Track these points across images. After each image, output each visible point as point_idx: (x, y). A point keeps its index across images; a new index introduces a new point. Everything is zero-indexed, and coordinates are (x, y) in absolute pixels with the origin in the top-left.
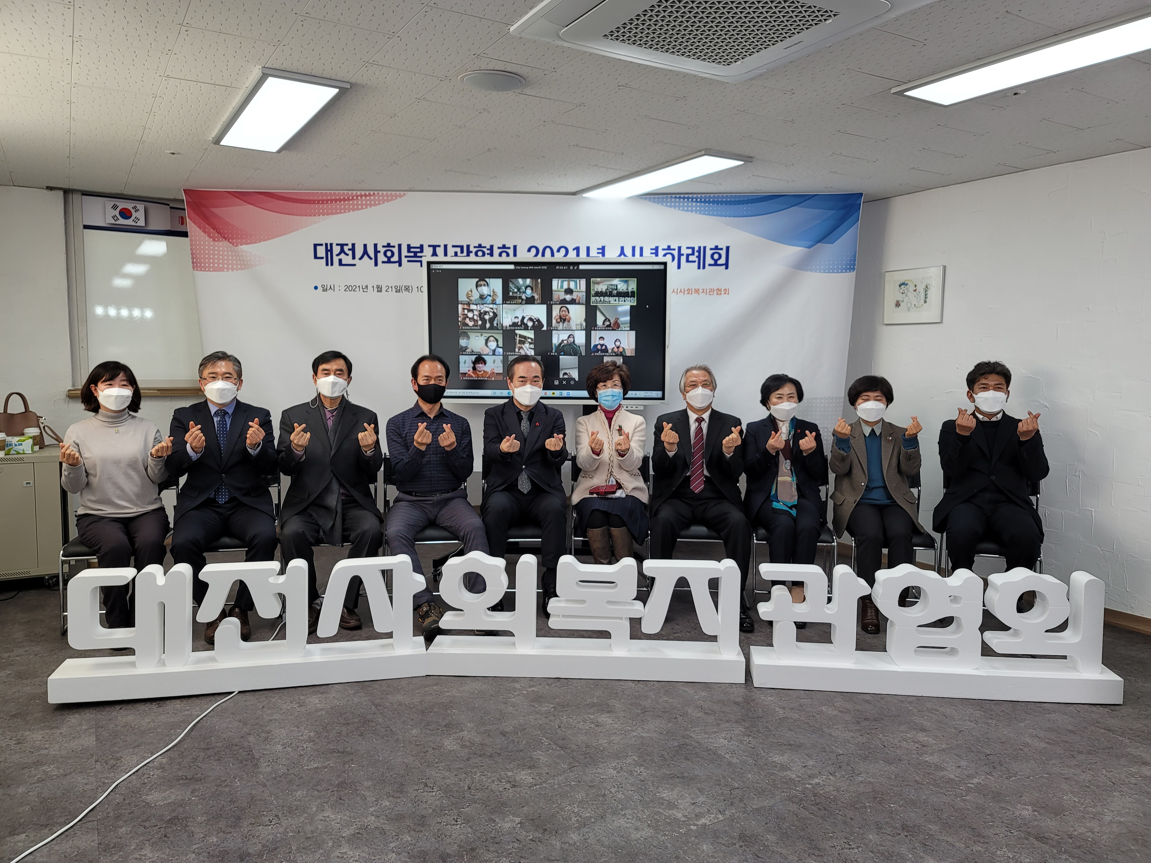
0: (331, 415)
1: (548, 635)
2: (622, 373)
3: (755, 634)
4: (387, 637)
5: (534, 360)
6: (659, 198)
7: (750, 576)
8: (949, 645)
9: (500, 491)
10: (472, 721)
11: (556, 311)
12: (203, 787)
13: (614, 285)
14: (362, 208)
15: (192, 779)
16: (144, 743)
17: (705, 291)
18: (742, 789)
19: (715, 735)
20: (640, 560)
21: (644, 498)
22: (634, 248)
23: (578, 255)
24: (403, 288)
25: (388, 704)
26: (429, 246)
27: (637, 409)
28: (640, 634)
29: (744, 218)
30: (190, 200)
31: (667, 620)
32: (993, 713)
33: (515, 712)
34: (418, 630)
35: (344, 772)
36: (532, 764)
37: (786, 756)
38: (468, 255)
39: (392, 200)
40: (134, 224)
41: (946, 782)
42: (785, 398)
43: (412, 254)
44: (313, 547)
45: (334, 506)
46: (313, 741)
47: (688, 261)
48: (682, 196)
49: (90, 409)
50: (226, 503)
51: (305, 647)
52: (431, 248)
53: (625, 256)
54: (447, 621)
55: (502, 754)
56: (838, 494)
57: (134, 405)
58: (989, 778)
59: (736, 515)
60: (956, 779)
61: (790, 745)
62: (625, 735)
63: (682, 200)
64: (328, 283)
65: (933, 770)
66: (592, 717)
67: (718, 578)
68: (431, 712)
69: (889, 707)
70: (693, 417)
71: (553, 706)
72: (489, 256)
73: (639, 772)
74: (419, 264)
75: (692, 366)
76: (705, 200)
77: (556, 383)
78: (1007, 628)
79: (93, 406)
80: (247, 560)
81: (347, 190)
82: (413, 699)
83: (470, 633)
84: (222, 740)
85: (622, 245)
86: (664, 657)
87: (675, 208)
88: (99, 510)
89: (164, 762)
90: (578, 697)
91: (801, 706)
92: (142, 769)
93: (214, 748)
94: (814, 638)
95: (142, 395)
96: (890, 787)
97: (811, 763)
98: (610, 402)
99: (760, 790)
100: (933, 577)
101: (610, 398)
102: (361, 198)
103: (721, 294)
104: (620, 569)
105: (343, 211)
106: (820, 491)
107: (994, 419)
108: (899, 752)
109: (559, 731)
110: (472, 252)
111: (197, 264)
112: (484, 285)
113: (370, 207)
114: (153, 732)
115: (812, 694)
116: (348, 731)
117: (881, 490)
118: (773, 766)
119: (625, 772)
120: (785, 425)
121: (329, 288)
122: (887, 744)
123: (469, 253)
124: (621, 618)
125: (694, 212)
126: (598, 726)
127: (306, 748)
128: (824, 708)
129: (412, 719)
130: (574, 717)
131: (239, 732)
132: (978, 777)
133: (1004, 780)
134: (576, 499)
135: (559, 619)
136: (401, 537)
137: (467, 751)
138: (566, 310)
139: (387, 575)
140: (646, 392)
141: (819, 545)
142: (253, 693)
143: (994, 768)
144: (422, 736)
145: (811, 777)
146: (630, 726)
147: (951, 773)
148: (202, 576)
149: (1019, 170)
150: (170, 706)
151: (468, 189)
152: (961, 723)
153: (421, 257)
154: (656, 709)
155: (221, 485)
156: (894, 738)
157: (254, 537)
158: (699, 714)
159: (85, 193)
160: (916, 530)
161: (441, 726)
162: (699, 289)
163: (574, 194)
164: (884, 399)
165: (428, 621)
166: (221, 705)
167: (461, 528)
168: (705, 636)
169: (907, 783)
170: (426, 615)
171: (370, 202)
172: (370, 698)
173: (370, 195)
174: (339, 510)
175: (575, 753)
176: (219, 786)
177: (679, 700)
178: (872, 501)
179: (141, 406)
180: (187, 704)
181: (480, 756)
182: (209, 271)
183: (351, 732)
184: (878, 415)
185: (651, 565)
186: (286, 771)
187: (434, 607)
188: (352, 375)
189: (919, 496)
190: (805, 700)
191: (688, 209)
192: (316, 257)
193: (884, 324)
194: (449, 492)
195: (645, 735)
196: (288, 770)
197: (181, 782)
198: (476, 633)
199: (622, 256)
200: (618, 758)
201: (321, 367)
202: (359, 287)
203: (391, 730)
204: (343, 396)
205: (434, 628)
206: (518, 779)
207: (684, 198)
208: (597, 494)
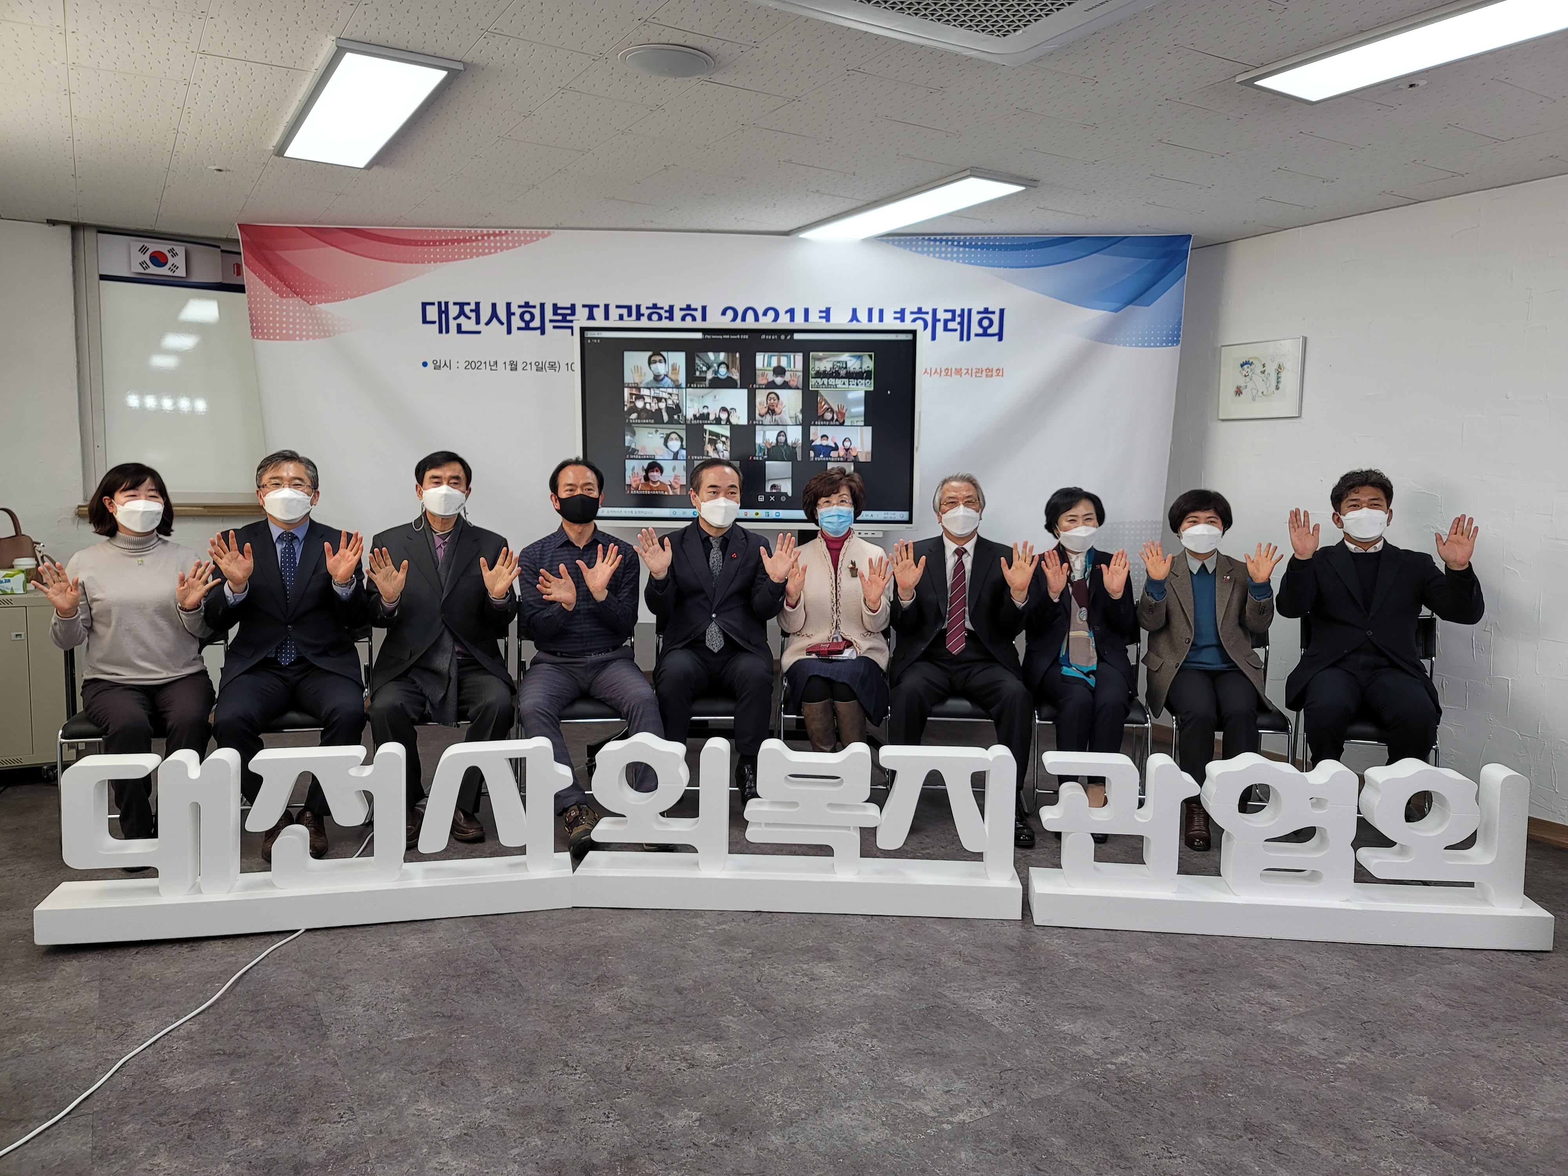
0: (442, 542)
1: (747, 851)
2: (853, 484)
3: (1037, 851)
4: (519, 852)
5: (729, 464)
6: (905, 241)
7: (1029, 770)
8: (1309, 868)
9: (681, 649)
10: (635, 973)
11: (761, 396)
12: (248, 1066)
13: (842, 362)
14: (490, 253)
15: (232, 1054)
16: (168, 1002)
17: (970, 372)
18: (1016, 1071)
19: (979, 993)
20: (875, 745)
21: (882, 660)
22: (870, 311)
23: (792, 319)
24: (547, 365)
25: (516, 948)
26: (584, 306)
27: (873, 536)
28: (875, 849)
29: (1026, 269)
30: (248, 239)
31: (913, 830)
32: (1371, 962)
33: (697, 959)
34: (562, 842)
35: (450, 1045)
36: (718, 1034)
37: (1079, 1024)
38: (638, 319)
39: (532, 241)
40: (171, 274)
41: (1306, 1061)
42: (1080, 520)
43: (560, 318)
44: (416, 727)
45: (446, 670)
46: (408, 1000)
47: (946, 329)
48: (938, 238)
49: (103, 532)
50: (291, 664)
51: (401, 866)
52: (587, 310)
53: (858, 321)
54: (603, 831)
55: (676, 1019)
56: (1153, 656)
57: (165, 527)
58: (1367, 1056)
59: (1012, 684)
60: (1321, 1057)
61: (1085, 1007)
62: (852, 993)
63: (938, 243)
64: (443, 358)
65: (1288, 1044)
66: (805, 966)
67: (985, 772)
68: (578, 959)
69: (1224, 954)
70: (950, 547)
71: (750, 950)
72: (667, 320)
73: (870, 1045)
74: (570, 331)
75: (951, 475)
76: (971, 244)
77: (761, 499)
78: (1390, 844)
79: (108, 527)
80: (323, 744)
81: (468, 227)
82: (553, 941)
83: (636, 847)
84: (278, 998)
85: (855, 307)
86: (908, 882)
87: (928, 255)
88: (113, 674)
89: (193, 1030)
90: (786, 938)
91: (1100, 951)
92: (162, 1039)
93: (265, 1010)
94: (1120, 857)
95: (175, 513)
96: (1226, 1068)
97: (1115, 1033)
98: (836, 524)
99: (1042, 1072)
100: (1288, 772)
101: (835, 519)
102: (489, 238)
103: (992, 376)
104: (847, 758)
105: (462, 257)
106: (1127, 651)
107: (1371, 550)
108: (1239, 1018)
109: (758, 987)
110: (643, 315)
111: (258, 330)
112: (660, 361)
113: (502, 251)
114: (181, 987)
115: (1116, 936)
116: (459, 986)
117: (1214, 649)
118: (1061, 1038)
119: (850, 1045)
120: (1079, 559)
121: (442, 365)
122: (1223, 1007)
123: (639, 316)
124: (848, 828)
125: (955, 261)
126: (814, 980)
127: (398, 1010)
128: (1133, 956)
129: (551, 970)
130: (781, 967)
131: (303, 988)
132: (1351, 1055)
133: (1388, 1059)
134: (788, 660)
135: (761, 829)
136: (540, 713)
137: (626, 1015)
138: (776, 398)
139: (518, 765)
140: (886, 512)
141: (1127, 727)
142: (325, 932)
143: (1374, 1041)
144: (564, 993)
145: (1115, 1053)
146: (858, 981)
147: (1313, 1048)
148: (253, 766)
149: (1411, 201)
150: (207, 949)
151: (639, 226)
152: (1326, 977)
153: (571, 321)
154: (896, 956)
155: (286, 640)
156: (1231, 998)
157: (333, 711)
158: (957, 964)
159: (103, 230)
160: (1262, 706)
161: (591, 979)
162: (961, 369)
163: (787, 233)
164: (1219, 522)
165: (577, 831)
166: (280, 948)
167: (624, 701)
168: (967, 854)
169: (1250, 1063)
170: (575, 822)
171: (502, 244)
172: (492, 939)
173: (500, 234)
174: (454, 675)
175: (780, 1019)
176: (271, 1064)
177: (929, 943)
178: (1201, 665)
179: (174, 527)
180: (231, 947)
181: (645, 1022)
182: (275, 339)
183: (462, 988)
184: (1212, 544)
185: (890, 754)
186: (366, 1044)
187: (587, 811)
188: (471, 485)
189: (1266, 659)
190: (1106, 944)
191: (946, 256)
192: (425, 321)
193: (1219, 419)
194: (608, 651)
195: (880, 993)
196: (370, 1042)
197: (217, 1058)
198: (645, 847)
199: (855, 322)
200: (842, 1026)
201: (429, 474)
202: (485, 363)
203: (520, 985)
204: (459, 514)
205: (585, 841)
206: (697, 1055)
207: (941, 241)
208: (817, 653)
